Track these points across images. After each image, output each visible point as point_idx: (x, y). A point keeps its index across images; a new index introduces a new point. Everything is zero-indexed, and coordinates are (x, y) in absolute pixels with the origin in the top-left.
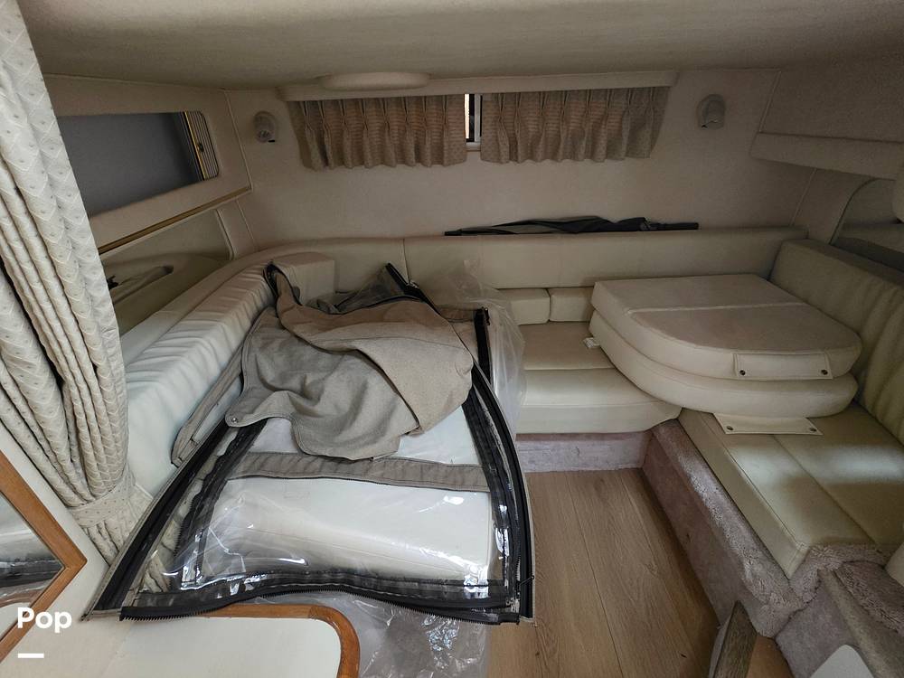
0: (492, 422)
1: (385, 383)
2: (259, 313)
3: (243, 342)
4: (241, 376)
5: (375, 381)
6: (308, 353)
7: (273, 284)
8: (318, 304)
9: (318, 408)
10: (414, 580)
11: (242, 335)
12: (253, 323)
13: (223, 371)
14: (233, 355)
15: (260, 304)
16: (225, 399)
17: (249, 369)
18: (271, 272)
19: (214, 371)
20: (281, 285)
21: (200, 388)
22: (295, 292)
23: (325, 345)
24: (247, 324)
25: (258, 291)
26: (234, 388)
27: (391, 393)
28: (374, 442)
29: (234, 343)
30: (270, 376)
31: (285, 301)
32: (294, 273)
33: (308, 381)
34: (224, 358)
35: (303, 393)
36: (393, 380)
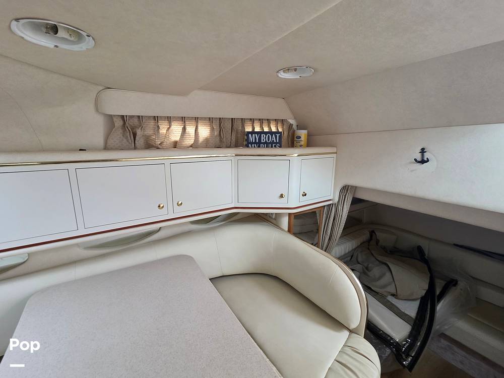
0: (429, 312)
1: (391, 276)
2: (364, 242)
3: (356, 248)
4: (352, 256)
5: (388, 274)
6: (373, 259)
7: (371, 236)
8: (384, 248)
9: (369, 273)
10: (375, 326)
11: (357, 246)
12: (361, 244)
13: (349, 252)
14: (353, 250)
15: (365, 240)
16: (346, 259)
17: (355, 255)
18: (372, 233)
19: (347, 251)
20: (374, 237)
21: (343, 253)
22: (377, 242)
23: (379, 259)
24: (359, 244)
25: (366, 236)
26: (349, 258)
27: (392, 280)
28: (381, 288)
29: (354, 247)
30: (360, 260)
31: (373, 242)
32: (380, 235)
33: (369, 266)
34: (351, 249)
35: (367, 268)
36: (394, 277)
